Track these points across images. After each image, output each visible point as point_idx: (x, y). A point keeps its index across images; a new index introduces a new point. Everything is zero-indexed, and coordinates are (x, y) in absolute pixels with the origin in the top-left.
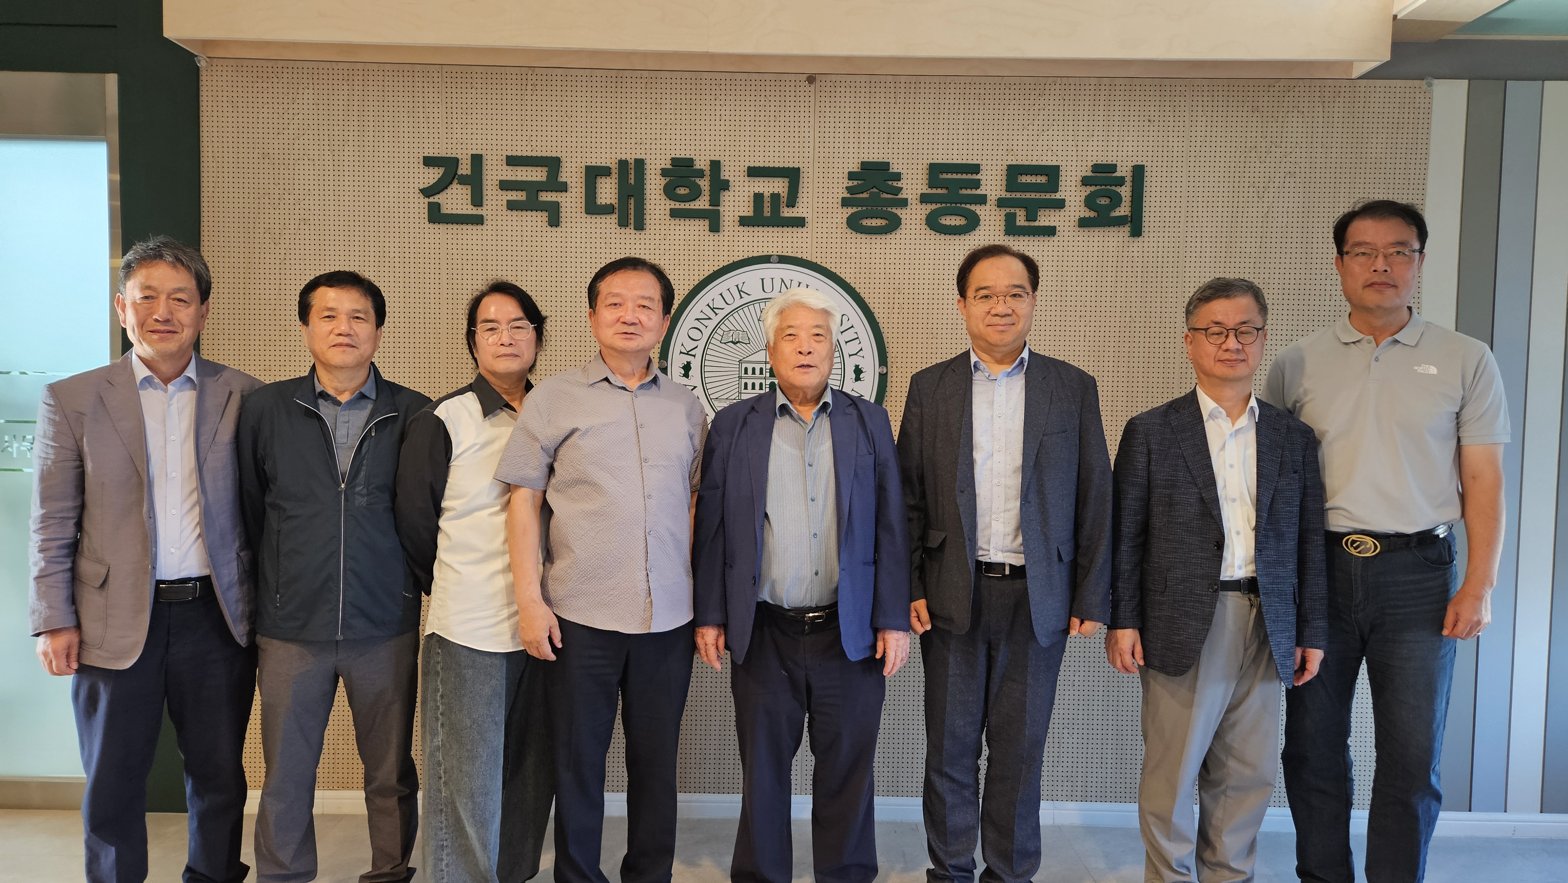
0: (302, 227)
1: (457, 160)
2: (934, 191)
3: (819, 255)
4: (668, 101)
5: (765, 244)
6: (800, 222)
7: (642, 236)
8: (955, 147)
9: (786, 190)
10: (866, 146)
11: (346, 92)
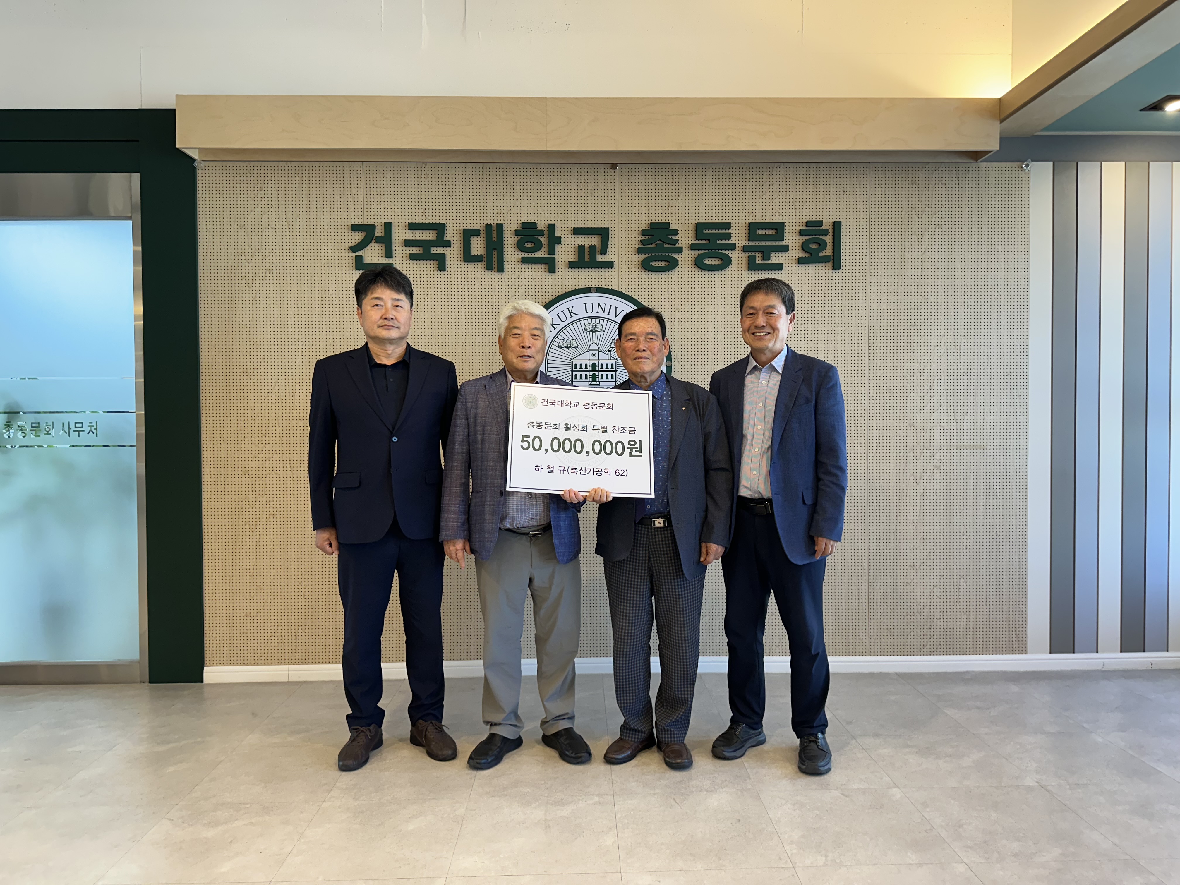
0: (268, 275)
1: (374, 226)
2: (700, 242)
3: (623, 287)
4: (518, 184)
5: (587, 280)
6: (609, 265)
7: (503, 277)
8: (714, 211)
9: (600, 243)
10: (654, 212)
11: (297, 182)
